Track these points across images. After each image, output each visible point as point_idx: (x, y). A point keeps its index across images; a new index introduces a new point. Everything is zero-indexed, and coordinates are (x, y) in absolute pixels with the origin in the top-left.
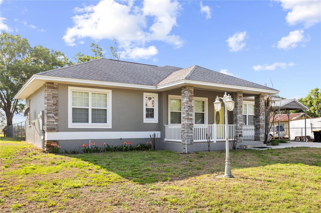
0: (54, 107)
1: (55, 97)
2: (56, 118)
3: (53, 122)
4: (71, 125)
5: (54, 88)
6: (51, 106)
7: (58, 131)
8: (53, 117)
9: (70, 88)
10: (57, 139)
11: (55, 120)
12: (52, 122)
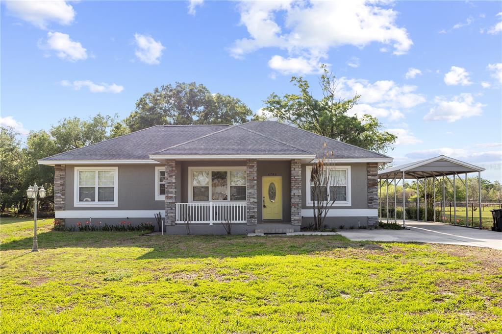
0: (61, 188)
1: (62, 178)
2: (63, 197)
3: (61, 201)
4: (77, 203)
5: (61, 170)
6: (59, 186)
7: (64, 210)
8: (60, 197)
9: (76, 169)
10: (64, 217)
11: (61, 200)
12: (59, 201)
